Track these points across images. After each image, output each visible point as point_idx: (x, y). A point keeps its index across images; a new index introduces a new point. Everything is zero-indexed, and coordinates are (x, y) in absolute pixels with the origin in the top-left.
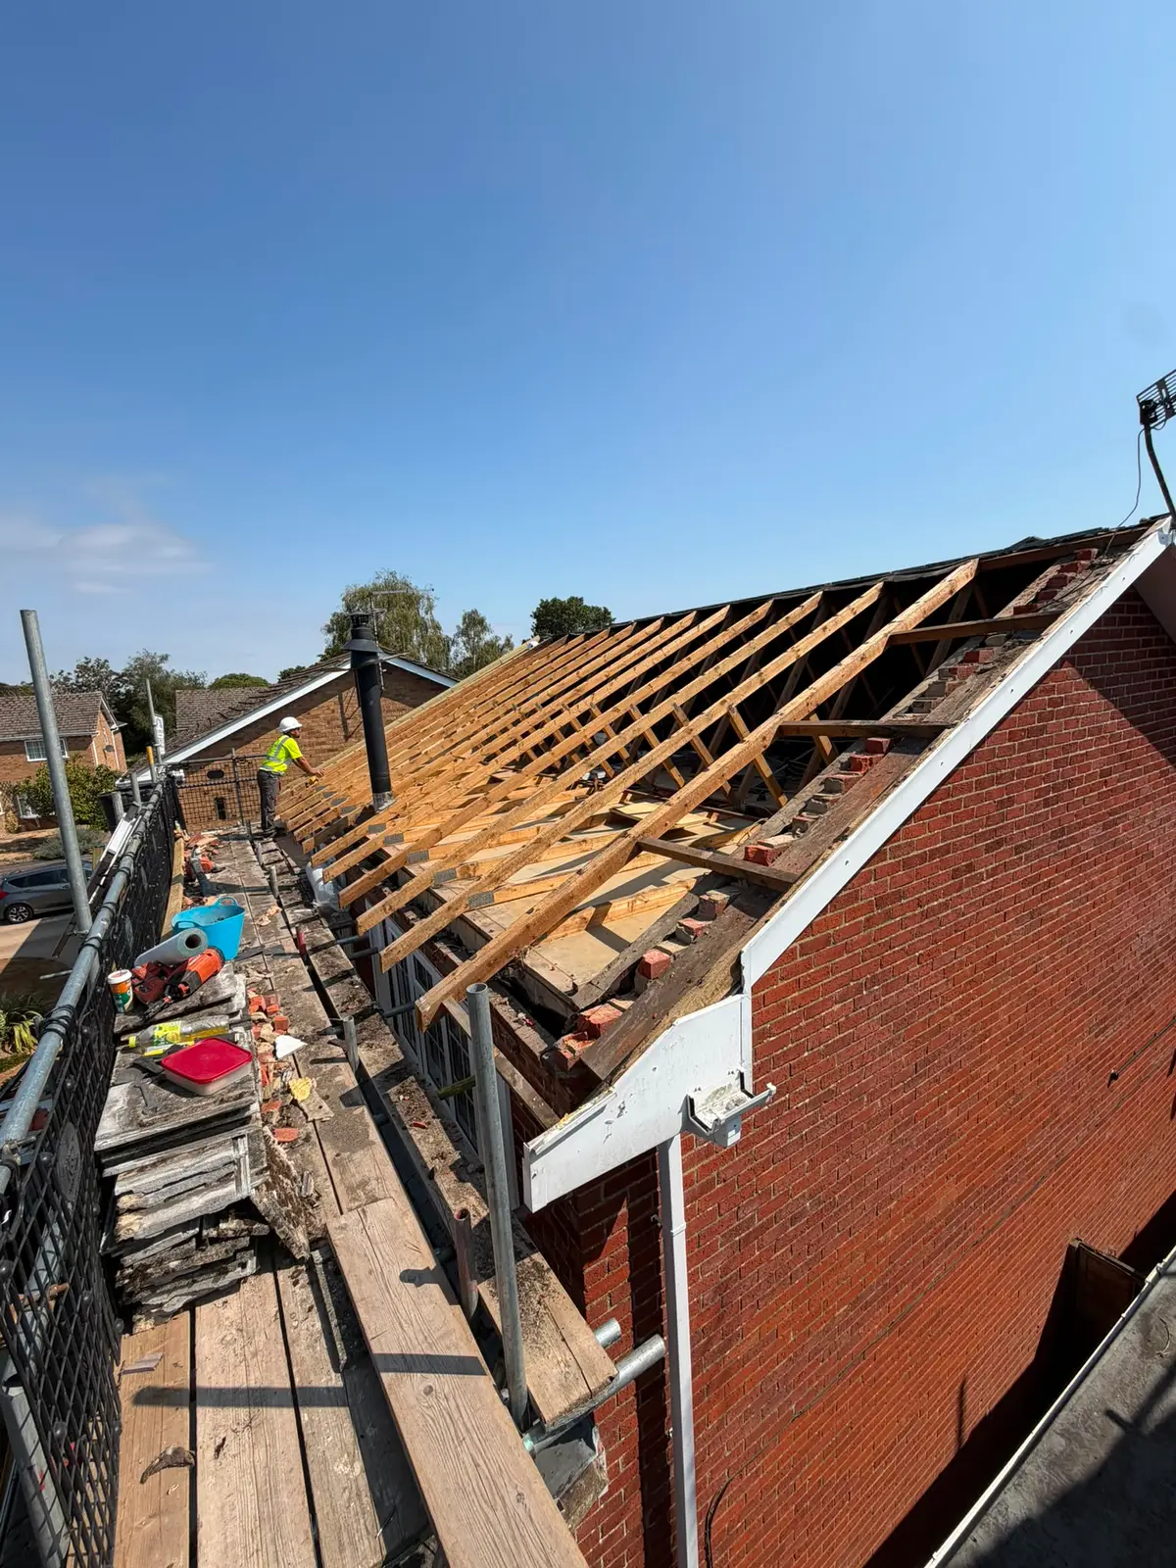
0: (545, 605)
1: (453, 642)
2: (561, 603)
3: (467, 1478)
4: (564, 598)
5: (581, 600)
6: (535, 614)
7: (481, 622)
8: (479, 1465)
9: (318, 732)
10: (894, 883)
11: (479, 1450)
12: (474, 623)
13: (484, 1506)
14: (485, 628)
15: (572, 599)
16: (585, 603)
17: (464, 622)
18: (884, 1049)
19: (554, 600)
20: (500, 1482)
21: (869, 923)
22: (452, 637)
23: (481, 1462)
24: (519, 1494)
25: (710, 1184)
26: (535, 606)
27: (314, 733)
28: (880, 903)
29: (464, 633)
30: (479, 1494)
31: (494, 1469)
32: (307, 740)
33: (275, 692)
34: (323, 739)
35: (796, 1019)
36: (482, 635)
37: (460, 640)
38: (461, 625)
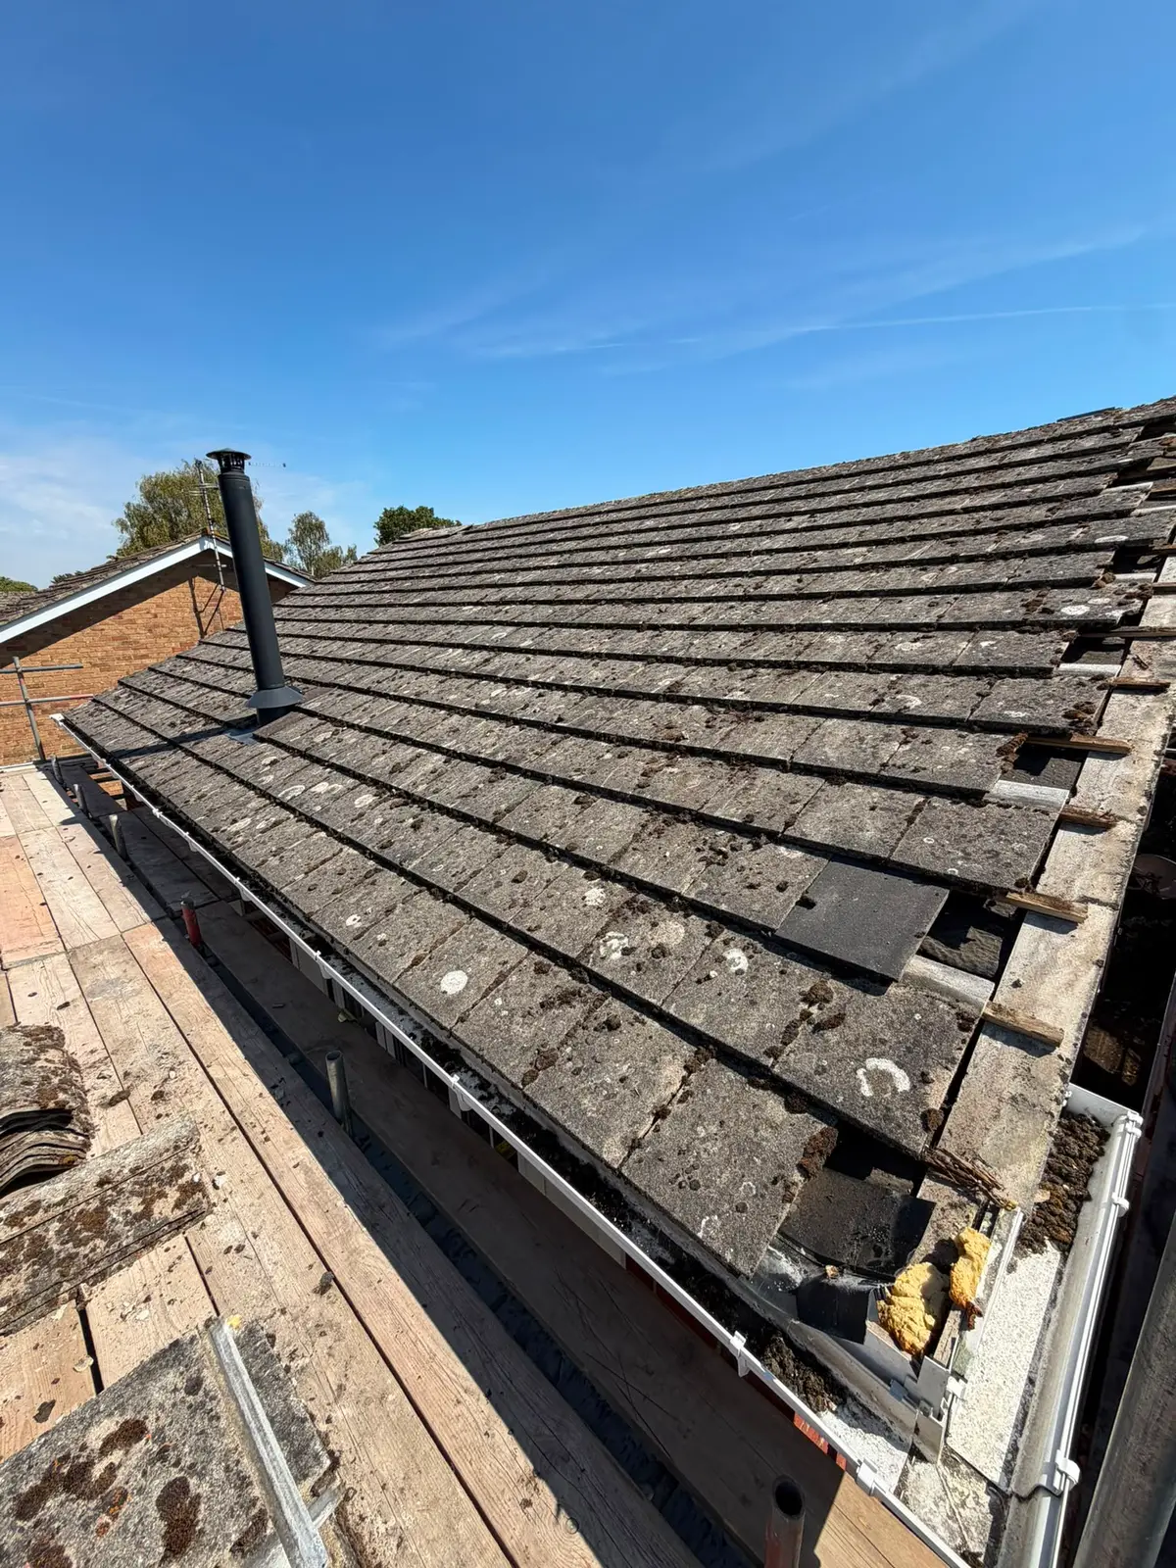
0: (389, 515)
2: (409, 513)
4: (412, 507)
5: (432, 510)
6: (378, 524)
7: (320, 527)
9: (136, 642)
12: (309, 529)
14: (324, 537)
15: (422, 509)
17: (297, 527)
19: (402, 509)
22: (282, 543)
26: (377, 515)
27: (130, 643)
29: (298, 539)
32: (121, 652)
33: (49, 597)
34: (143, 652)
36: (321, 544)
37: (294, 548)
38: (294, 529)
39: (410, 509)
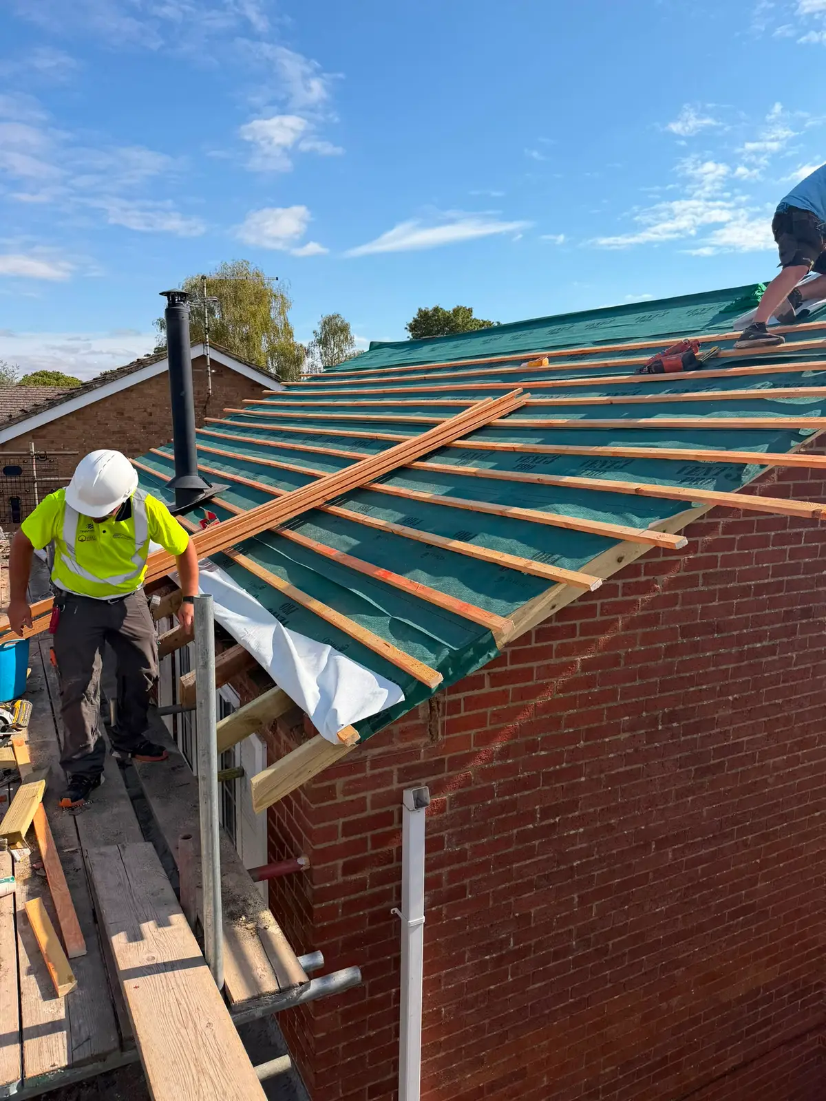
0: (423, 315)
1: (308, 352)
2: (444, 314)
3: (169, 1009)
4: (448, 307)
5: (470, 311)
6: (410, 325)
7: (344, 329)
8: (181, 1004)
10: (705, 613)
11: (182, 994)
12: (334, 330)
13: (177, 1023)
14: (347, 340)
15: (458, 310)
16: (475, 315)
17: (323, 327)
18: (681, 794)
19: (436, 310)
20: (195, 1015)
21: (670, 651)
22: (306, 345)
23: (183, 1002)
24: (209, 1023)
25: (461, 891)
28: (686, 632)
29: (323, 342)
30: (176, 1019)
31: (193, 1008)
35: (574, 738)
36: (343, 347)
37: (317, 350)
38: (319, 331)
39: (446, 309)
